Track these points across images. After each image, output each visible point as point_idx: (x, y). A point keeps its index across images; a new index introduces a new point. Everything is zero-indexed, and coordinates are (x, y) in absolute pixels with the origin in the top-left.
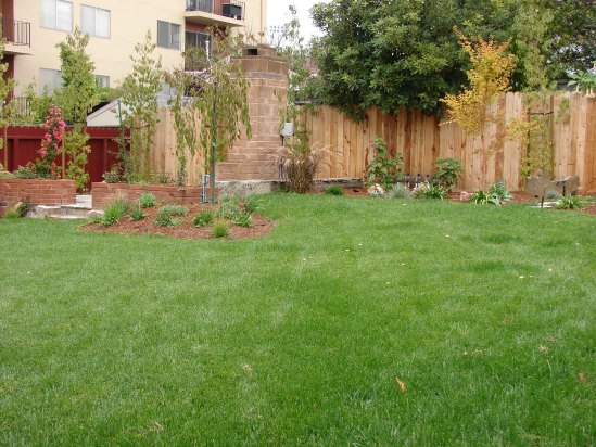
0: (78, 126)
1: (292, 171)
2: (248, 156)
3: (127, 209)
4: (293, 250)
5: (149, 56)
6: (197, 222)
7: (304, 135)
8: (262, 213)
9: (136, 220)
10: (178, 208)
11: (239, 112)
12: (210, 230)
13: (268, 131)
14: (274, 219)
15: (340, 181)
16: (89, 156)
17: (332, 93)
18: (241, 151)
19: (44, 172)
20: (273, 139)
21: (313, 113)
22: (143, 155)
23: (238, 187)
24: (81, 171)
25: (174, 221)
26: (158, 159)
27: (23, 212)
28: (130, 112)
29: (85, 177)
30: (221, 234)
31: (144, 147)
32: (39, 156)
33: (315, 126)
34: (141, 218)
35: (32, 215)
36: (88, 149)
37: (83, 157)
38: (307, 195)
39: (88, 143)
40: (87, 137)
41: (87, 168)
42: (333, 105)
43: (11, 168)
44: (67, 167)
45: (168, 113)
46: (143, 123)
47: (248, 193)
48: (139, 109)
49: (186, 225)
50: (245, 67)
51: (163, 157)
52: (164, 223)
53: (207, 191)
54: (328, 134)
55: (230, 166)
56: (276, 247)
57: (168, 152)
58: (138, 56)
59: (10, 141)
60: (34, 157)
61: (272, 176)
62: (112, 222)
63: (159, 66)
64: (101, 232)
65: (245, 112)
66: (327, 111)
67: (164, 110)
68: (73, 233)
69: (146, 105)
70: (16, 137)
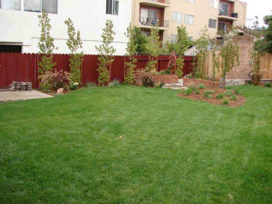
0: (181, 56)
1: (253, 77)
2: (237, 71)
3: (194, 89)
4: (253, 116)
5: (205, 33)
6: (217, 97)
7: (258, 63)
8: (241, 94)
9: (196, 94)
10: (211, 91)
11: (235, 57)
12: (222, 101)
13: (245, 62)
14: (246, 97)
15: (270, 80)
16: (184, 66)
17: (269, 48)
18: (235, 69)
19: (168, 73)
20: (247, 65)
21: (262, 55)
22: (201, 66)
23: (233, 82)
24: (181, 71)
25: (210, 96)
26: (206, 67)
27: (161, 86)
28: (198, 52)
29: (182, 73)
30: (226, 103)
31: (202, 64)
32: (167, 67)
33: (262, 59)
34: (199, 93)
35: (164, 87)
36: (183, 64)
37: (182, 66)
38: (258, 86)
39: (183, 62)
40: (183, 60)
41: (183, 70)
42: (269, 52)
43: (159, 70)
44: (176, 70)
45: (211, 52)
46: (202, 56)
47: (236, 84)
48: (201, 51)
49: (214, 98)
50: (238, 39)
51: (208, 67)
52: (206, 96)
53: (222, 83)
54: (267, 62)
55: (231, 74)
56: (246, 115)
57: (210, 65)
58: (202, 33)
59: (159, 61)
60: (165, 67)
61: (245, 78)
62: (189, 93)
63: (209, 37)
64: (184, 97)
65: (237, 58)
66: (267, 54)
67: (209, 51)
68: (175, 97)
69: (203, 49)
70: (161, 59)
